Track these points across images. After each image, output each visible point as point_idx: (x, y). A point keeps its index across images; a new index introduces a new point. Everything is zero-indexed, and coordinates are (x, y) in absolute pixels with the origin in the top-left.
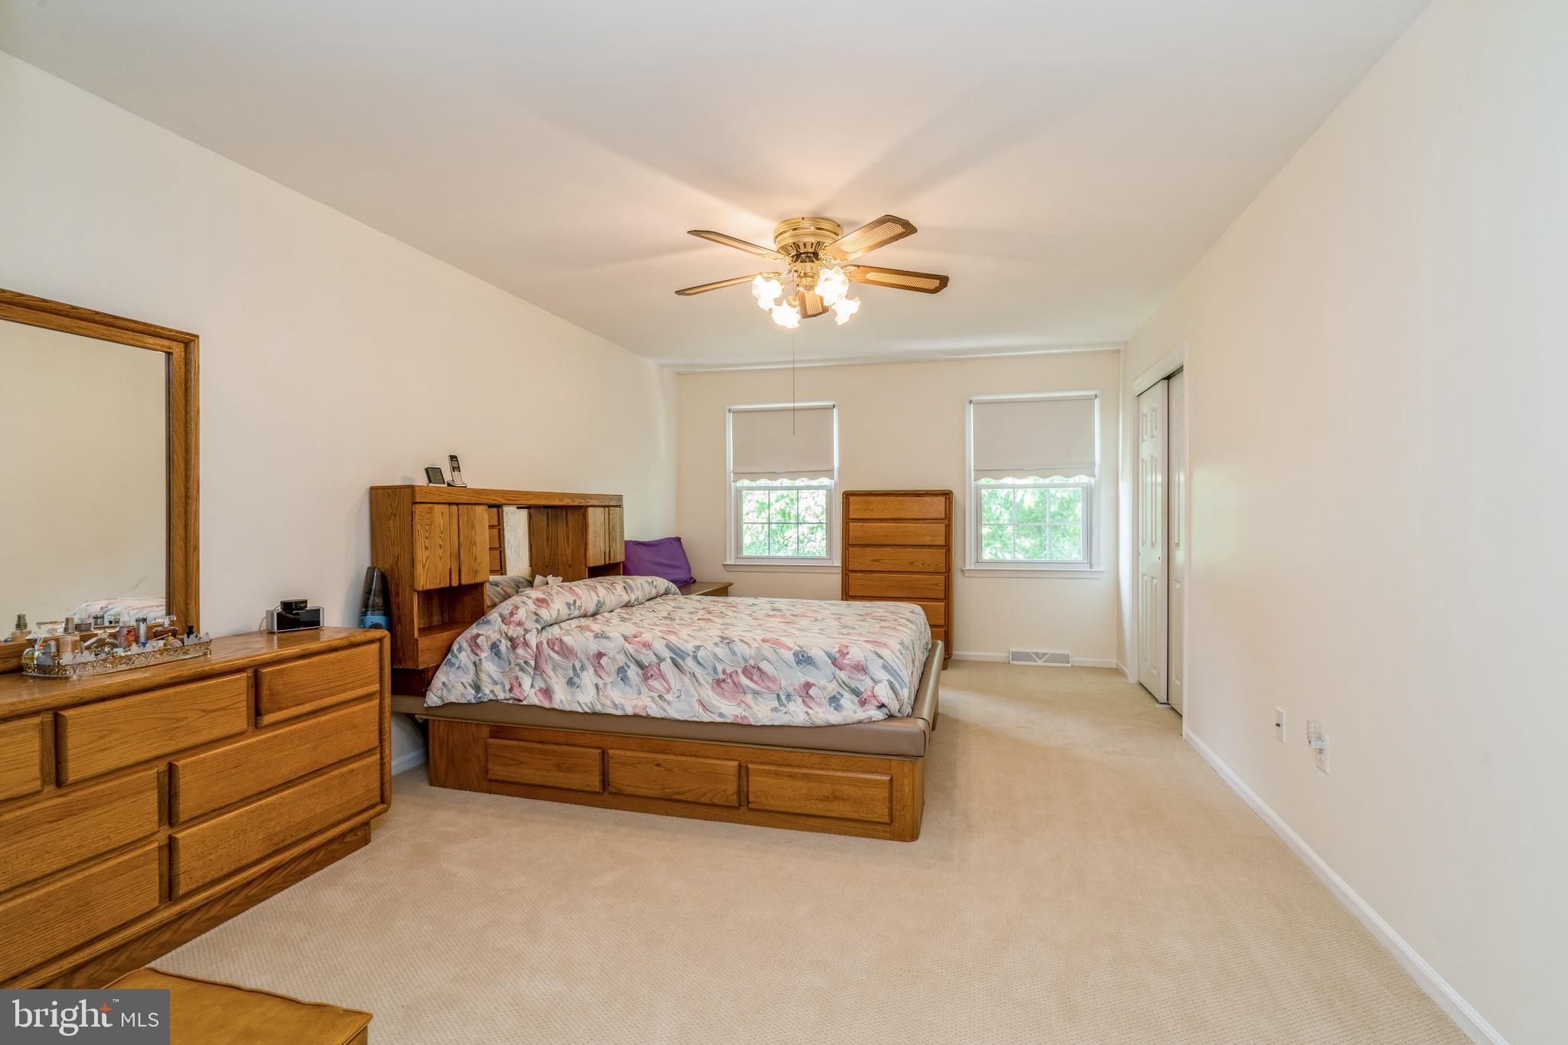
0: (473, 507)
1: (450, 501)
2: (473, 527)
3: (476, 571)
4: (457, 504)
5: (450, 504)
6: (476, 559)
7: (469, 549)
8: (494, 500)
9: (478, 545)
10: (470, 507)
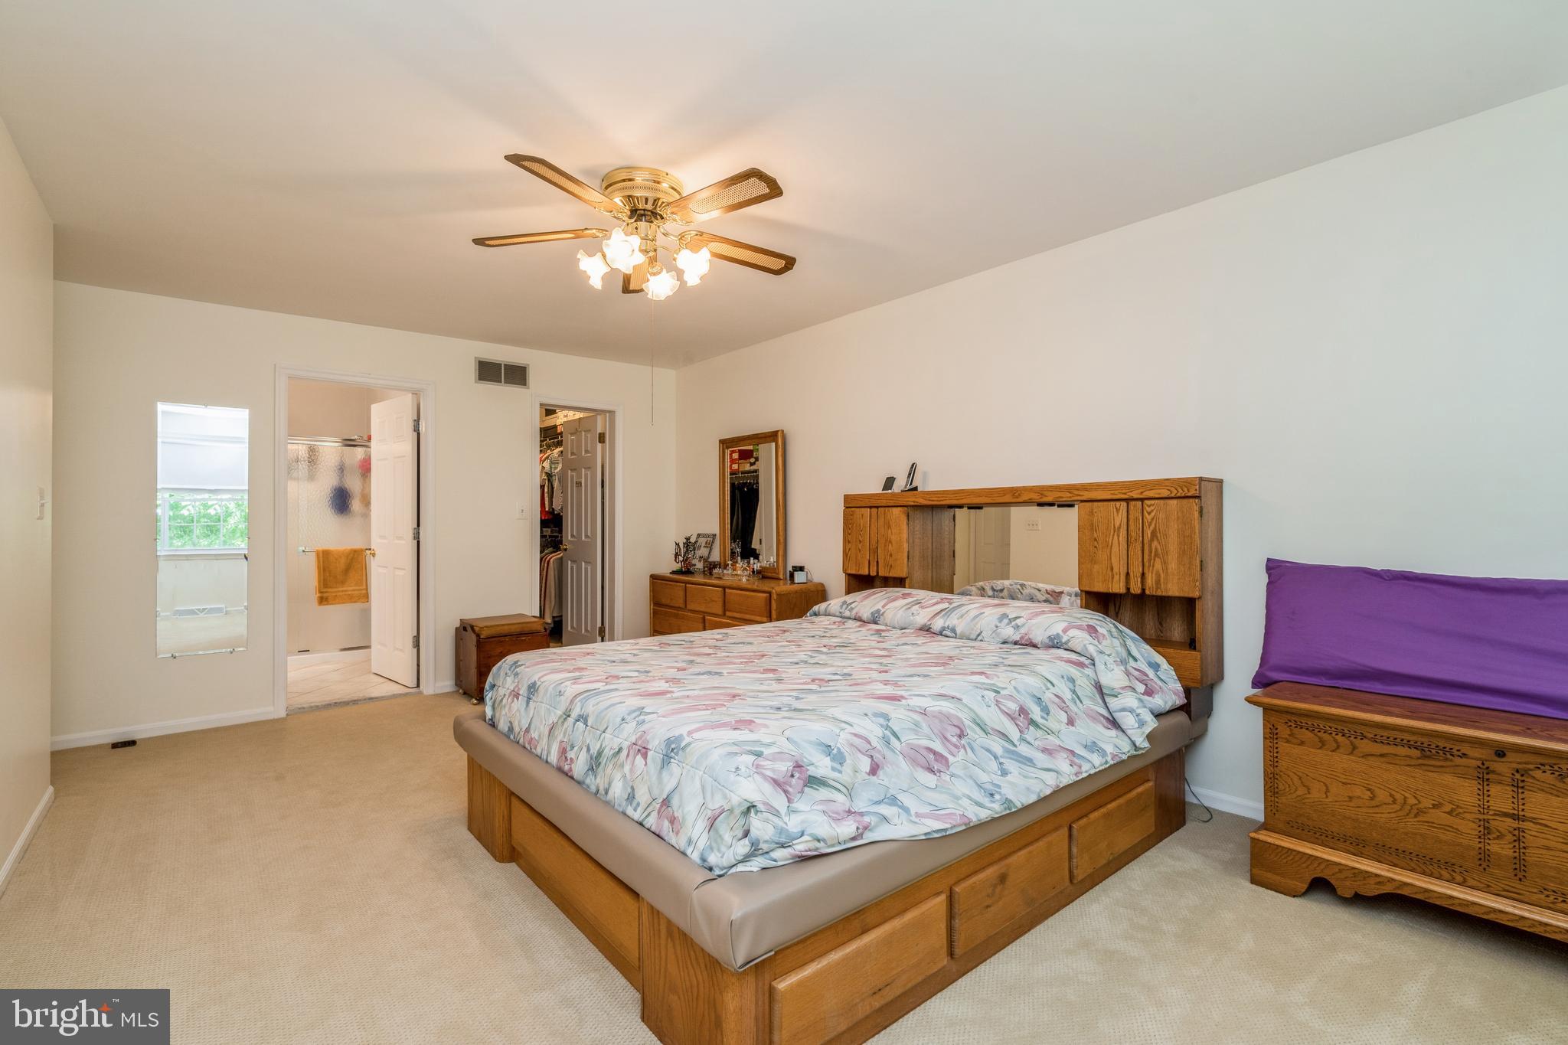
0: (890, 509)
1: (871, 505)
2: (889, 527)
3: (891, 566)
4: (877, 507)
5: (870, 507)
6: (891, 555)
7: (885, 546)
8: (914, 502)
9: (893, 543)
10: (887, 509)
